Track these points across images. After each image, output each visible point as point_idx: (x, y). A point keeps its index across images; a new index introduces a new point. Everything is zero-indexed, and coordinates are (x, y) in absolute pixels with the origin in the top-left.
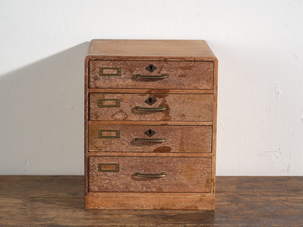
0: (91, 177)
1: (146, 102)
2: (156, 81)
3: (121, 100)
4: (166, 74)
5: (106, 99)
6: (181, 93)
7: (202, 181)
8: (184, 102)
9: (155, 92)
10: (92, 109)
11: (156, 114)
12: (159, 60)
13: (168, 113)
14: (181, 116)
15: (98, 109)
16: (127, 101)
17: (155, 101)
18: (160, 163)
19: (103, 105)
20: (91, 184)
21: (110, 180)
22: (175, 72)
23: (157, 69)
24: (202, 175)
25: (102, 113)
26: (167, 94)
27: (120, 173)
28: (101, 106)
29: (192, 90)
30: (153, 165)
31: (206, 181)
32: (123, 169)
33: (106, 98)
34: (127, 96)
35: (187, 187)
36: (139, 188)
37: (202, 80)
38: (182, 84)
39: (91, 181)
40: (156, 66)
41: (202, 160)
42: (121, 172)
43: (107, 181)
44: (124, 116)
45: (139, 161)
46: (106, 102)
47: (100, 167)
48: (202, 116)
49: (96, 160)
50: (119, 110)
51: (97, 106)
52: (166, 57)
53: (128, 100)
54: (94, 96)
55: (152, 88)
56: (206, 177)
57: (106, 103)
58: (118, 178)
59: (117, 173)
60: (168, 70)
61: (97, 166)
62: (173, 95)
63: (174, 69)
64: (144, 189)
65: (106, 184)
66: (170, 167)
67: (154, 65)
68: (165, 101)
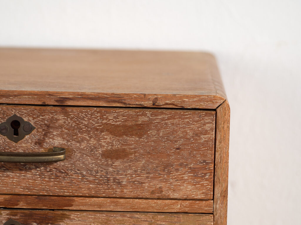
2: (30, 169)
4: (63, 149)
6: (112, 208)
9: (28, 204)
12: (40, 103)
22: (93, 142)
23: (34, 132)
26: (67, 213)
29: (144, 201)
37: (177, 170)
38: (115, 179)
40: (32, 123)
52: (62, 93)
55: (19, 190)
60: (66, 133)
62: (85, 214)
63: (88, 132)
67: (26, 119)
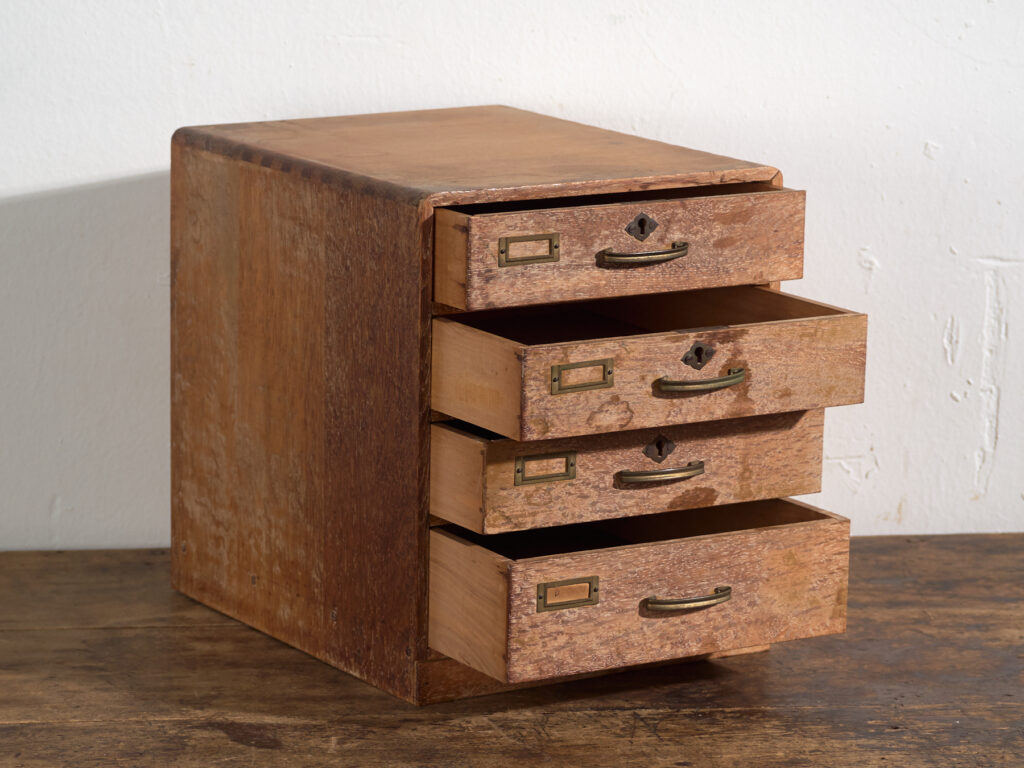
0: (514, 634)
1: (686, 360)
3: (616, 361)
5: (573, 364)
7: (825, 597)
8: (790, 347)
10: (533, 403)
11: (712, 398)
13: (746, 392)
14: (781, 397)
15: (549, 401)
16: (633, 364)
17: (711, 354)
18: (712, 558)
19: (564, 385)
20: (515, 657)
21: (571, 636)
24: (826, 580)
25: (559, 412)
27: (598, 605)
28: (560, 389)
30: (695, 567)
31: (834, 597)
32: (609, 592)
33: (573, 359)
34: (633, 347)
35: (786, 624)
36: (652, 650)
39: (514, 645)
41: (826, 531)
42: (602, 602)
43: (562, 640)
44: (623, 415)
45: (655, 557)
46: (573, 372)
47: (542, 594)
48: (837, 389)
49: (532, 573)
50: (608, 398)
51: (546, 392)
53: (637, 360)
54: (538, 357)
56: (836, 583)
57: (573, 378)
58: (592, 624)
59: (590, 608)
61: (533, 592)
64: (667, 648)
65: (559, 649)
66: (740, 565)
68: (737, 352)
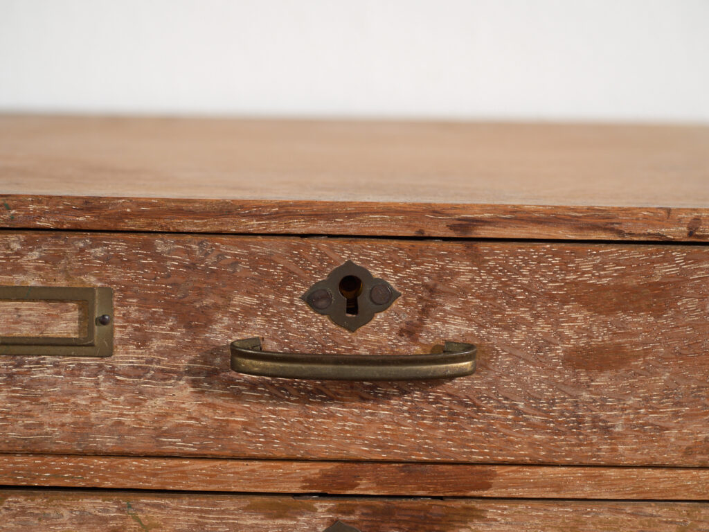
2: (387, 397)
4: (470, 347)
6: (587, 492)
9: (380, 484)
12: (410, 233)
22: (542, 327)
23: (397, 304)
29: (667, 473)
38: (595, 420)
40: (392, 282)
52: (465, 208)
55: (357, 450)
60: (477, 307)
62: (521, 507)
63: (530, 304)
67: (376, 273)
